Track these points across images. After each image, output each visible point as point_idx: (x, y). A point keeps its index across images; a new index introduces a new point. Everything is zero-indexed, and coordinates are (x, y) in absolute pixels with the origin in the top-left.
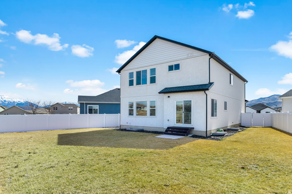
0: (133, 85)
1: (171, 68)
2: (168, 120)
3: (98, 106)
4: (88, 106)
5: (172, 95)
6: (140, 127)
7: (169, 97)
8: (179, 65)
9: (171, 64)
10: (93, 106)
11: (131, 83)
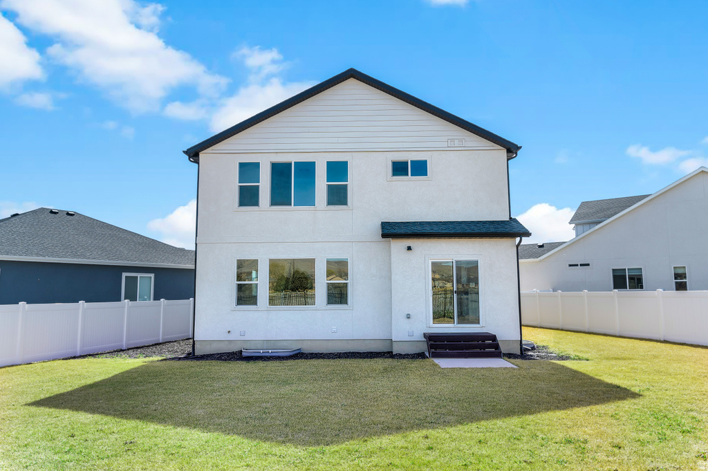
0: (256, 203)
1: (399, 169)
2: (408, 317)
3: (152, 276)
4: (124, 275)
5: (420, 245)
6: (285, 344)
7: (409, 248)
8: (424, 163)
9: (400, 157)
10: (139, 275)
11: (248, 197)
